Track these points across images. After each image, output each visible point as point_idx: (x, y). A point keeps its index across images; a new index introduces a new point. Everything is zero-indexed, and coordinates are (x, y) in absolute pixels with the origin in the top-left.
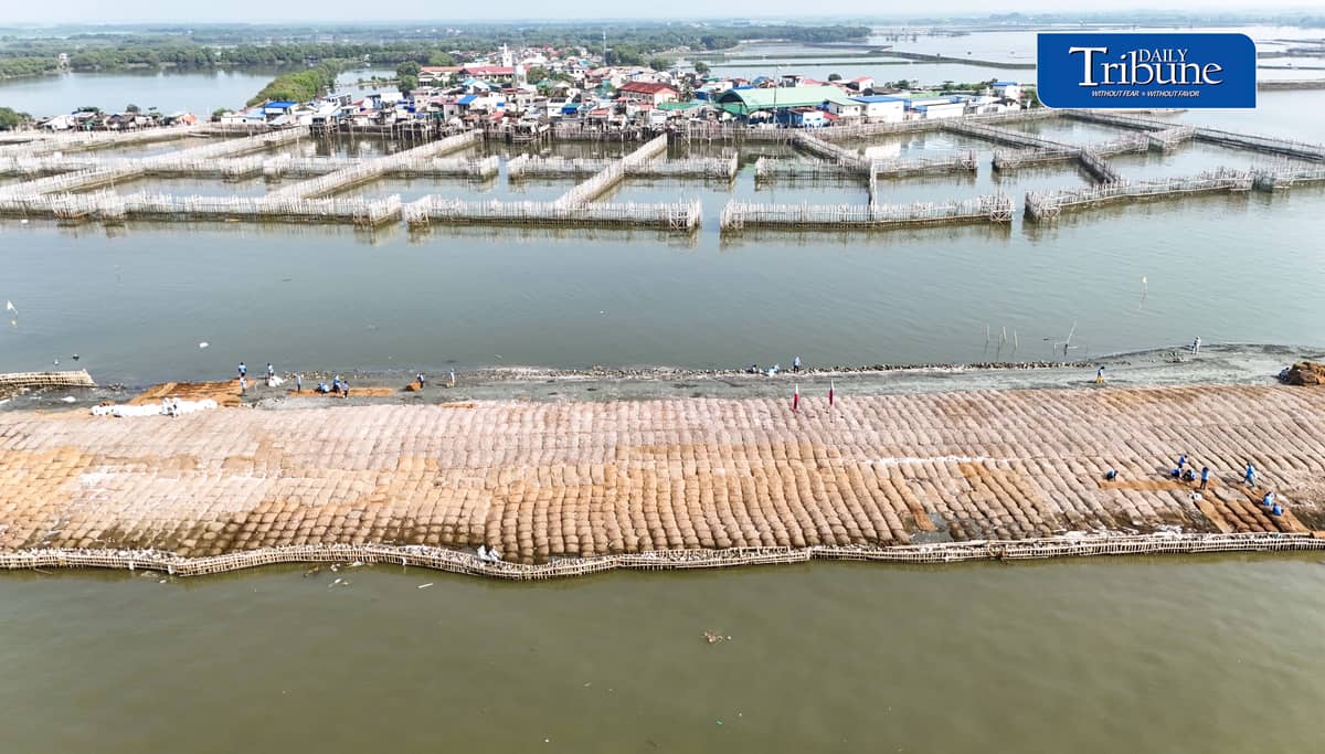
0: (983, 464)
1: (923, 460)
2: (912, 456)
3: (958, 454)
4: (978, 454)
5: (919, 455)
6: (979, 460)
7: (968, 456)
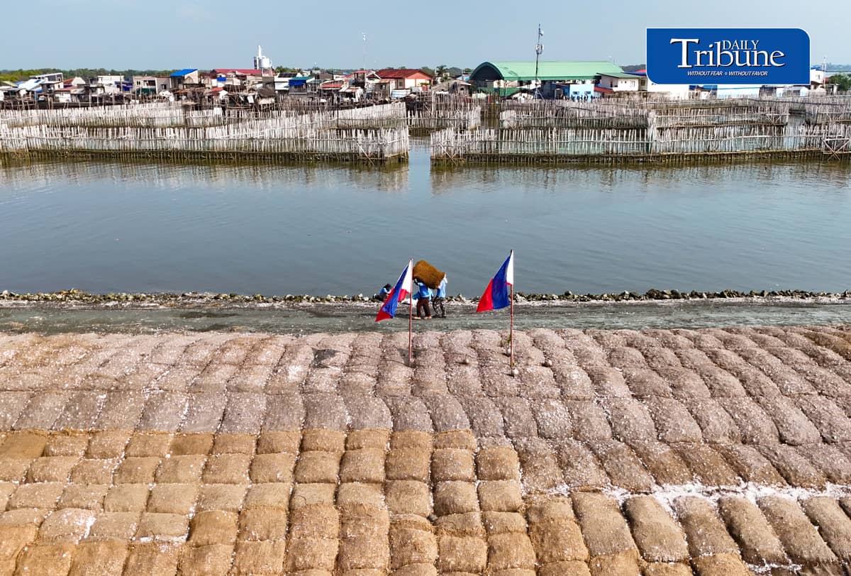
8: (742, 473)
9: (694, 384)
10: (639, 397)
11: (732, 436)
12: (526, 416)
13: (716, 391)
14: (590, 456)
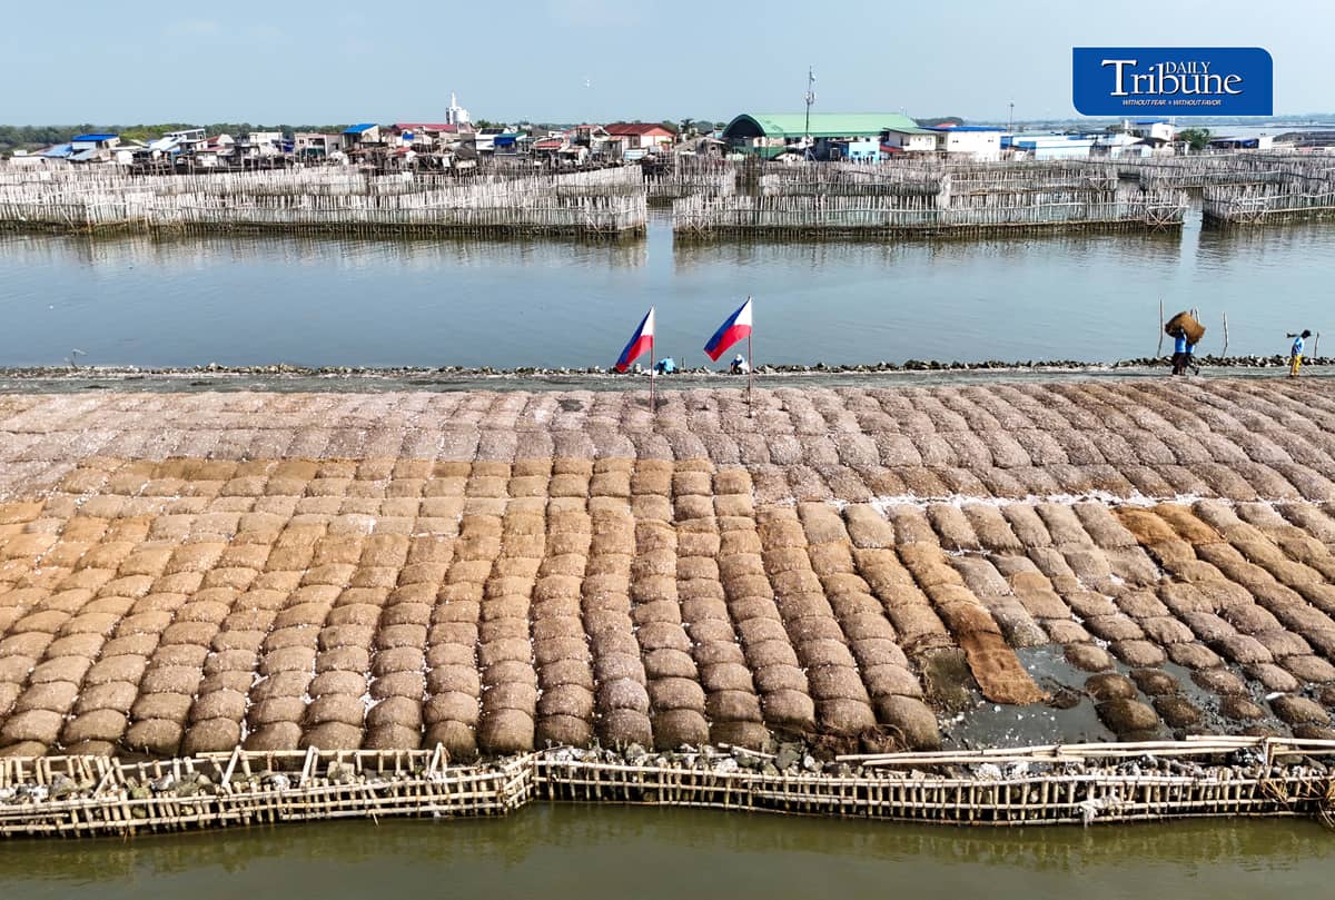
0: (1197, 510)
1: (1002, 502)
2: (972, 491)
3: (1113, 488)
4: (1179, 488)
5: (992, 490)
6: (1183, 502)
7: (1146, 492)
8: (952, 487)
9: (921, 421)
10: (868, 432)
11: (950, 463)
12: (761, 447)
13: (940, 426)
14: (817, 476)
